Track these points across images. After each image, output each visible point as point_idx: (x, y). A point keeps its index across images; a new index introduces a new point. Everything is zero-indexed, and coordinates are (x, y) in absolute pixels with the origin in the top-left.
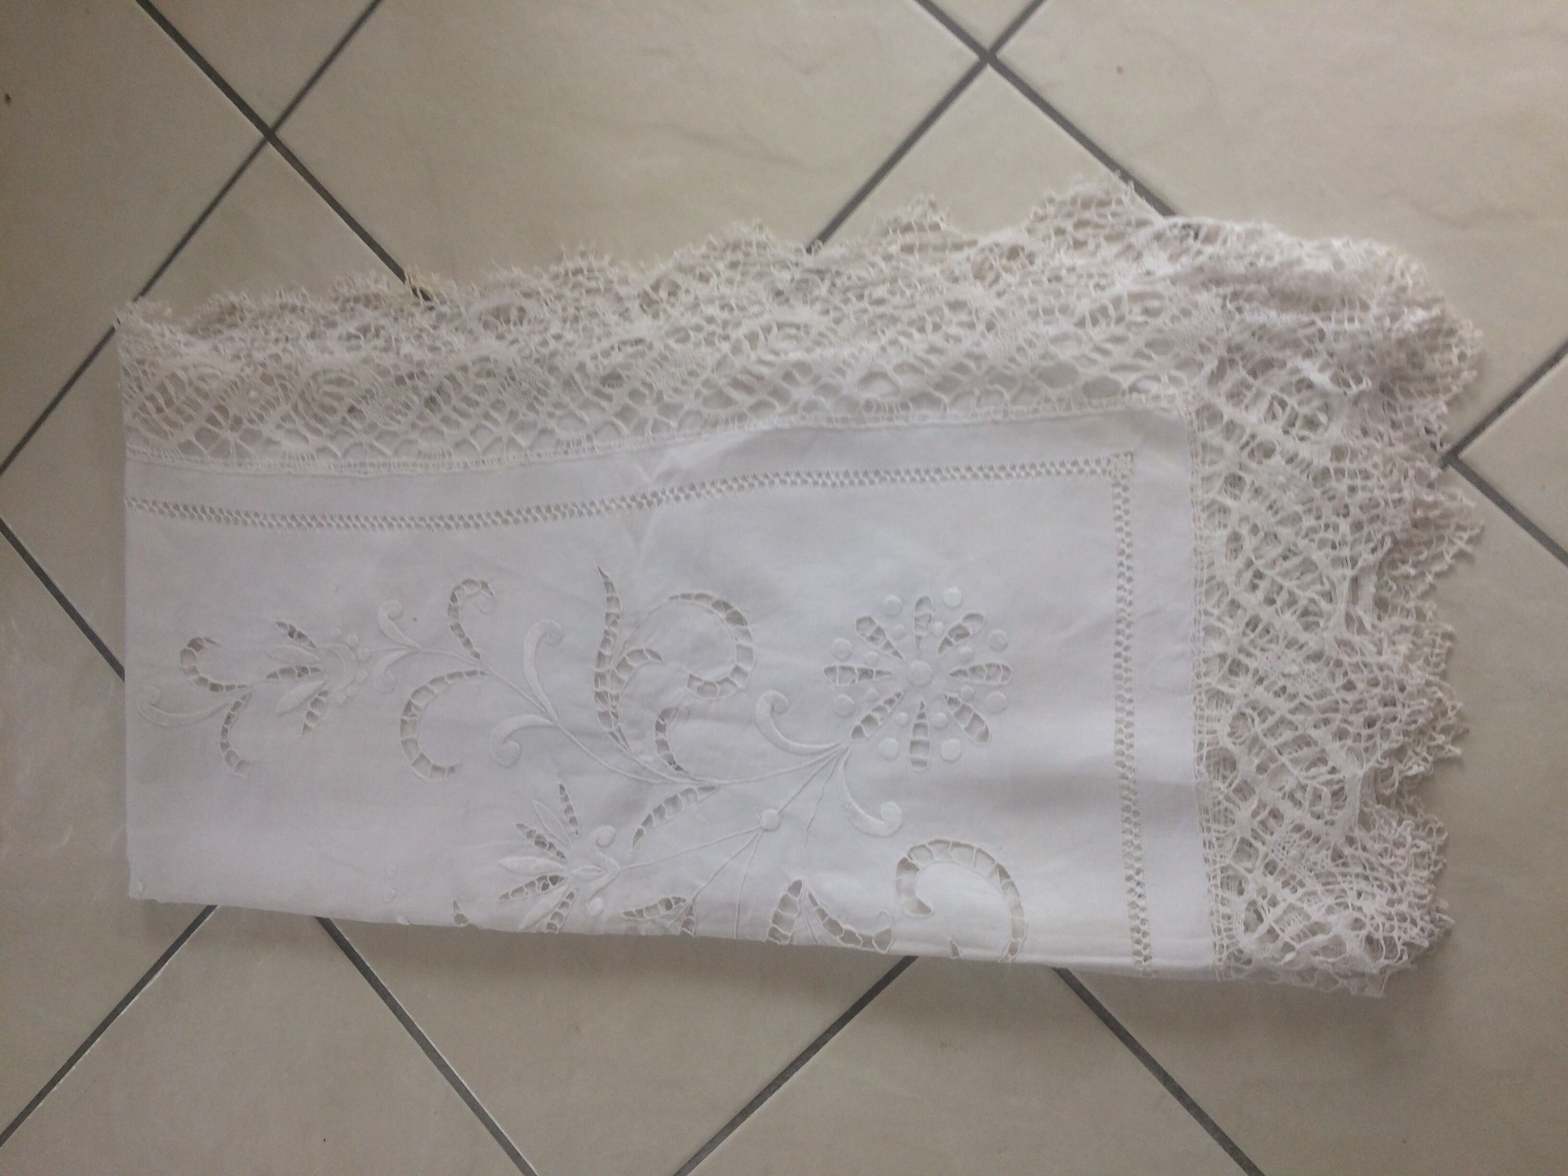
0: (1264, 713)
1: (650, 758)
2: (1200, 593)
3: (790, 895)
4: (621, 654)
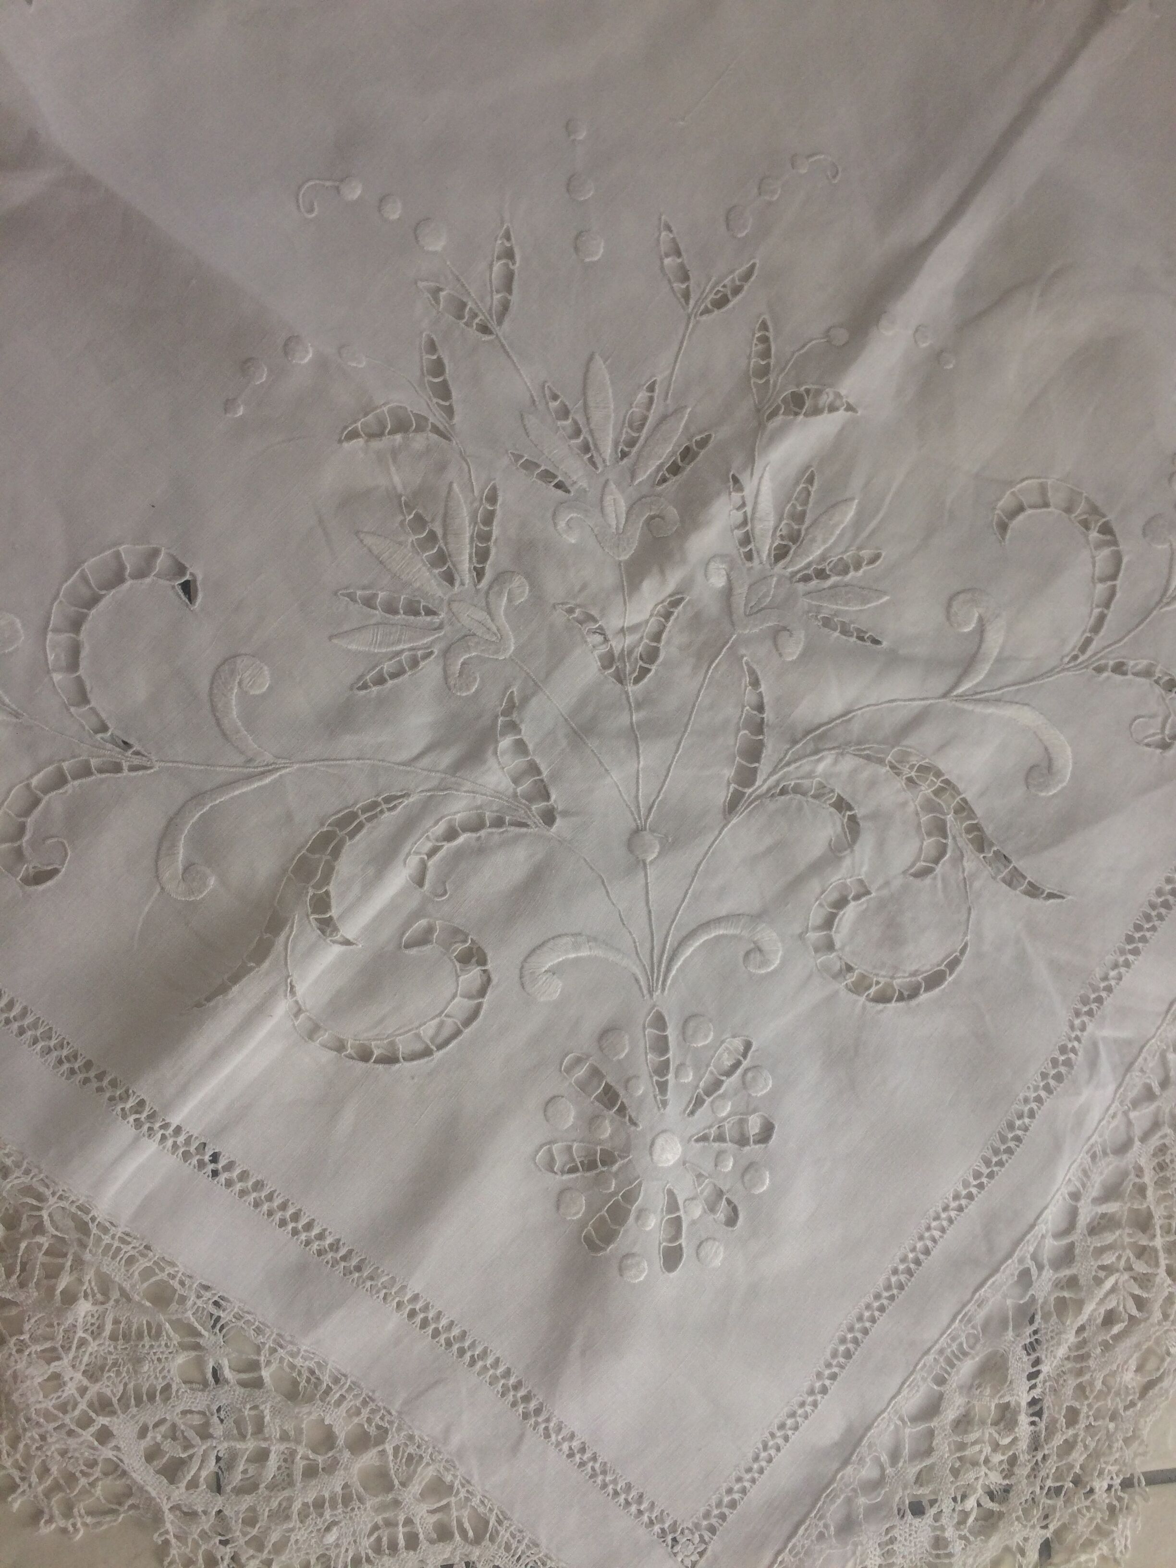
0: (311, 1472)
1: (821, 768)
2: (491, 1510)
3: (546, 803)
4: (954, 838)
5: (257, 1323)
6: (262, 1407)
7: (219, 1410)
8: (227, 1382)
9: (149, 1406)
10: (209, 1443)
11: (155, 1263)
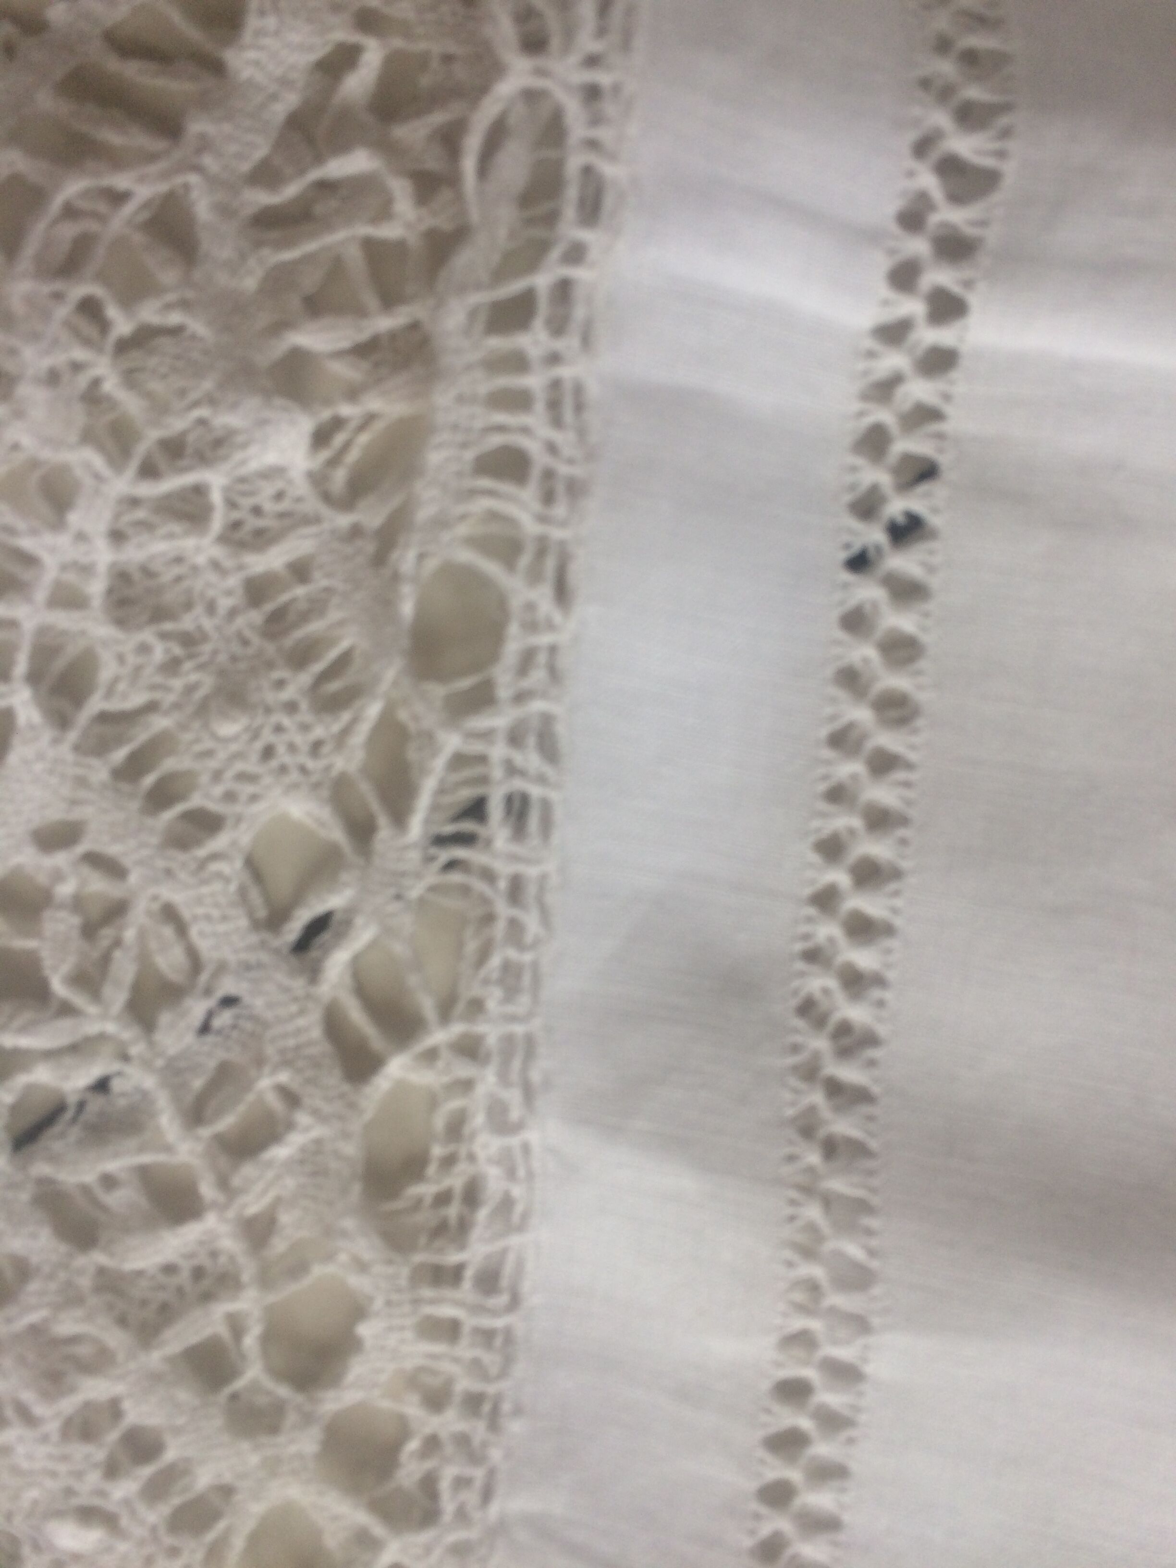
5: (527, 957)
6: (302, 1118)
7: (229, 1002)
8: (314, 973)
9: (134, 805)
10: (128, 1034)
11: (542, 547)
